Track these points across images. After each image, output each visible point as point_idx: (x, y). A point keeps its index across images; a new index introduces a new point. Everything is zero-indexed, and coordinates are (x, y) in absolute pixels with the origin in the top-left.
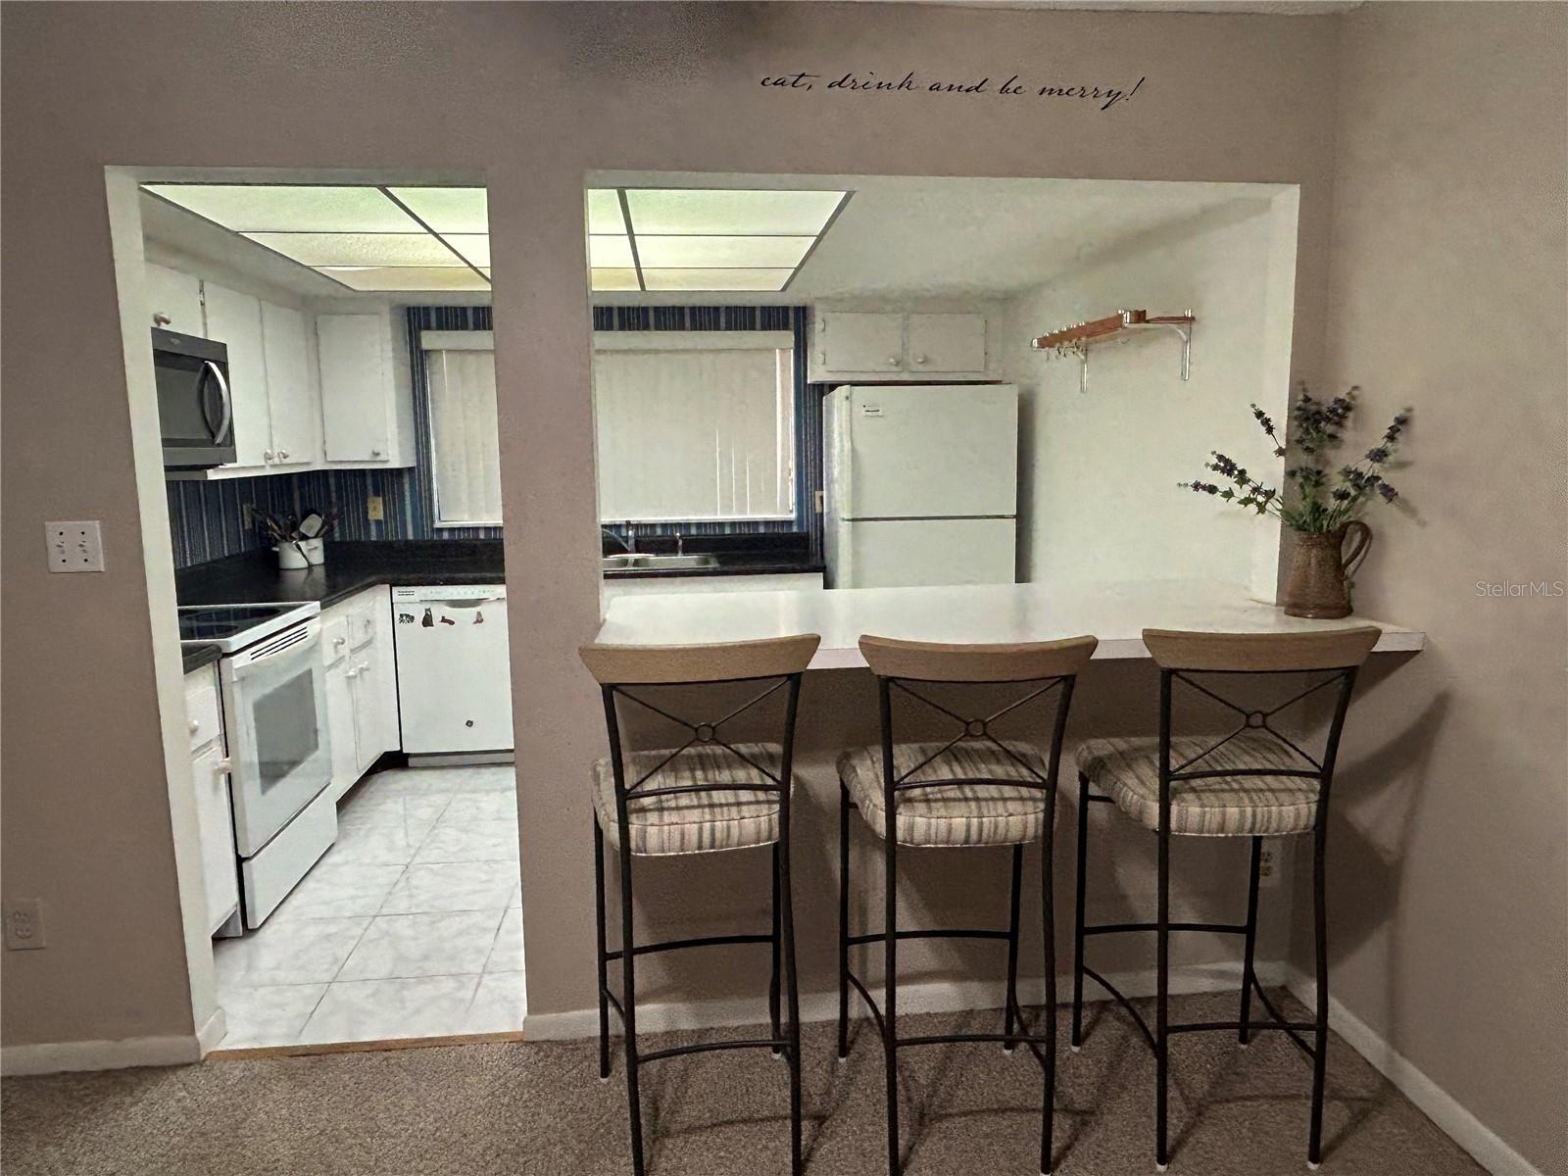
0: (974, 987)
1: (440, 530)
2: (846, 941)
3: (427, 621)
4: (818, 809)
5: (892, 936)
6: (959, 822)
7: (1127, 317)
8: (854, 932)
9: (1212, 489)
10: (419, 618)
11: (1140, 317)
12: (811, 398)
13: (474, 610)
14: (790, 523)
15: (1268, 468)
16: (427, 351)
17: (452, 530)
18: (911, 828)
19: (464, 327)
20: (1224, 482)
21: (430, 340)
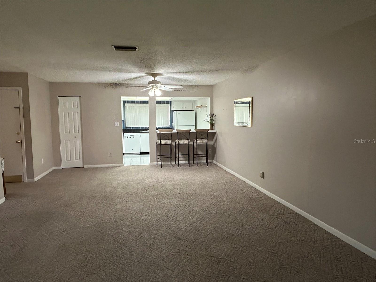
0: (186, 161)
1: (126, 128)
2: (176, 155)
3: (128, 137)
4: (173, 146)
5: (178, 155)
6: (183, 142)
7: (201, 106)
8: (176, 154)
9: (205, 121)
10: (127, 137)
11: (202, 106)
12: (172, 112)
13: (133, 136)
14: (169, 127)
15: (209, 119)
16: (126, 106)
17: (128, 128)
18: (180, 143)
19: (135, 103)
20: (206, 120)
21: (126, 104)
